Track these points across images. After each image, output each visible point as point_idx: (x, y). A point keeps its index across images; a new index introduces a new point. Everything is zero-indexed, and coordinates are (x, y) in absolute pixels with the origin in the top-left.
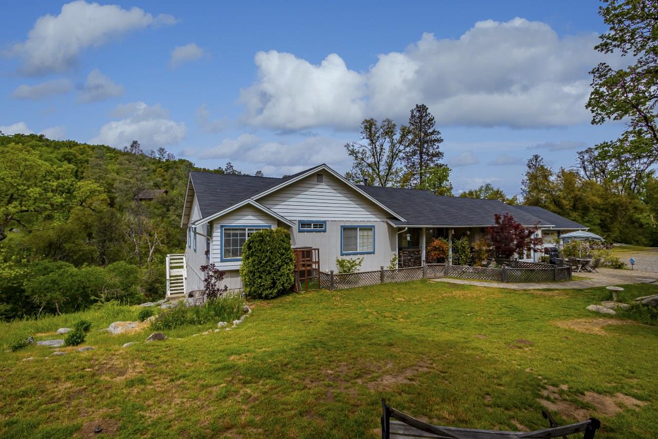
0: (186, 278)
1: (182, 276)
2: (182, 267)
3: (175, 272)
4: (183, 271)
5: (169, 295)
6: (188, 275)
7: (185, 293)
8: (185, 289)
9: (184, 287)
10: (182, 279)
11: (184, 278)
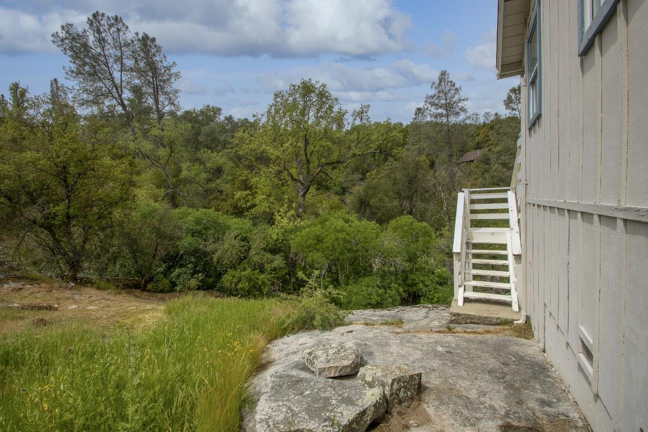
0: (518, 257)
1: (503, 247)
2: (505, 223)
3: (483, 235)
4: (508, 234)
5: (460, 302)
6: (524, 246)
7: (515, 307)
8: (514, 293)
9: (510, 286)
10: (505, 257)
11: (510, 252)
